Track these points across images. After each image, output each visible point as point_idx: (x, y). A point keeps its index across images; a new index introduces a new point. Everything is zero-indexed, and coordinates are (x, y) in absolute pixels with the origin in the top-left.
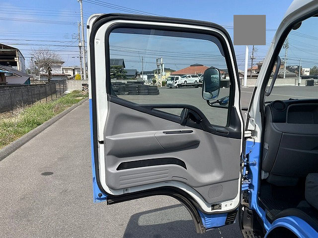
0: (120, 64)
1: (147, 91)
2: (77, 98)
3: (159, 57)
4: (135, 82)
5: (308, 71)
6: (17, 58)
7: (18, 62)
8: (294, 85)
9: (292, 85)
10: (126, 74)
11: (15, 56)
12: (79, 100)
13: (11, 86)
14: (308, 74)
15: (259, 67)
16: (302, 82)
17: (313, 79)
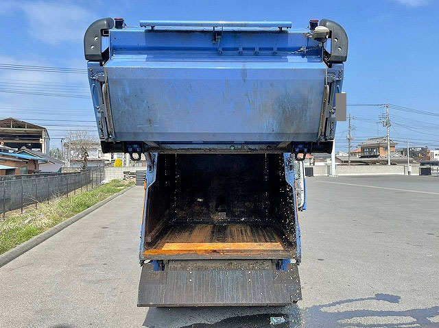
2: (118, 188)
6: (43, 140)
7: (43, 145)
8: (403, 174)
9: (401, 174)
11: (41, 137)
12: (120, 190)
13: (46, 175)
15: (363, 149)
16: (414, 170)
17: (428, 166)
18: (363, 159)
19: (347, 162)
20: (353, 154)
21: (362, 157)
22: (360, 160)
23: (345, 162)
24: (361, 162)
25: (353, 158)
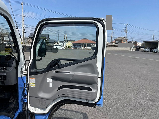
0: (47, 37)
1: (51, 50)
3: (65, 34)
4: (49, 46)
5: (140, 44)
8: (130, 50)
9: (129, 50)
10: (48, 42)
14: (140, 45)
15: (116, 41)
16: (134, 49)
17: (139, 48)
18: (115, 45)
19: (110, 45)
20: (113, 43)
21: (115, 44)
22: (114, 45)
23: (109, 45)
24: (115, 46)
25: (112, 44)
